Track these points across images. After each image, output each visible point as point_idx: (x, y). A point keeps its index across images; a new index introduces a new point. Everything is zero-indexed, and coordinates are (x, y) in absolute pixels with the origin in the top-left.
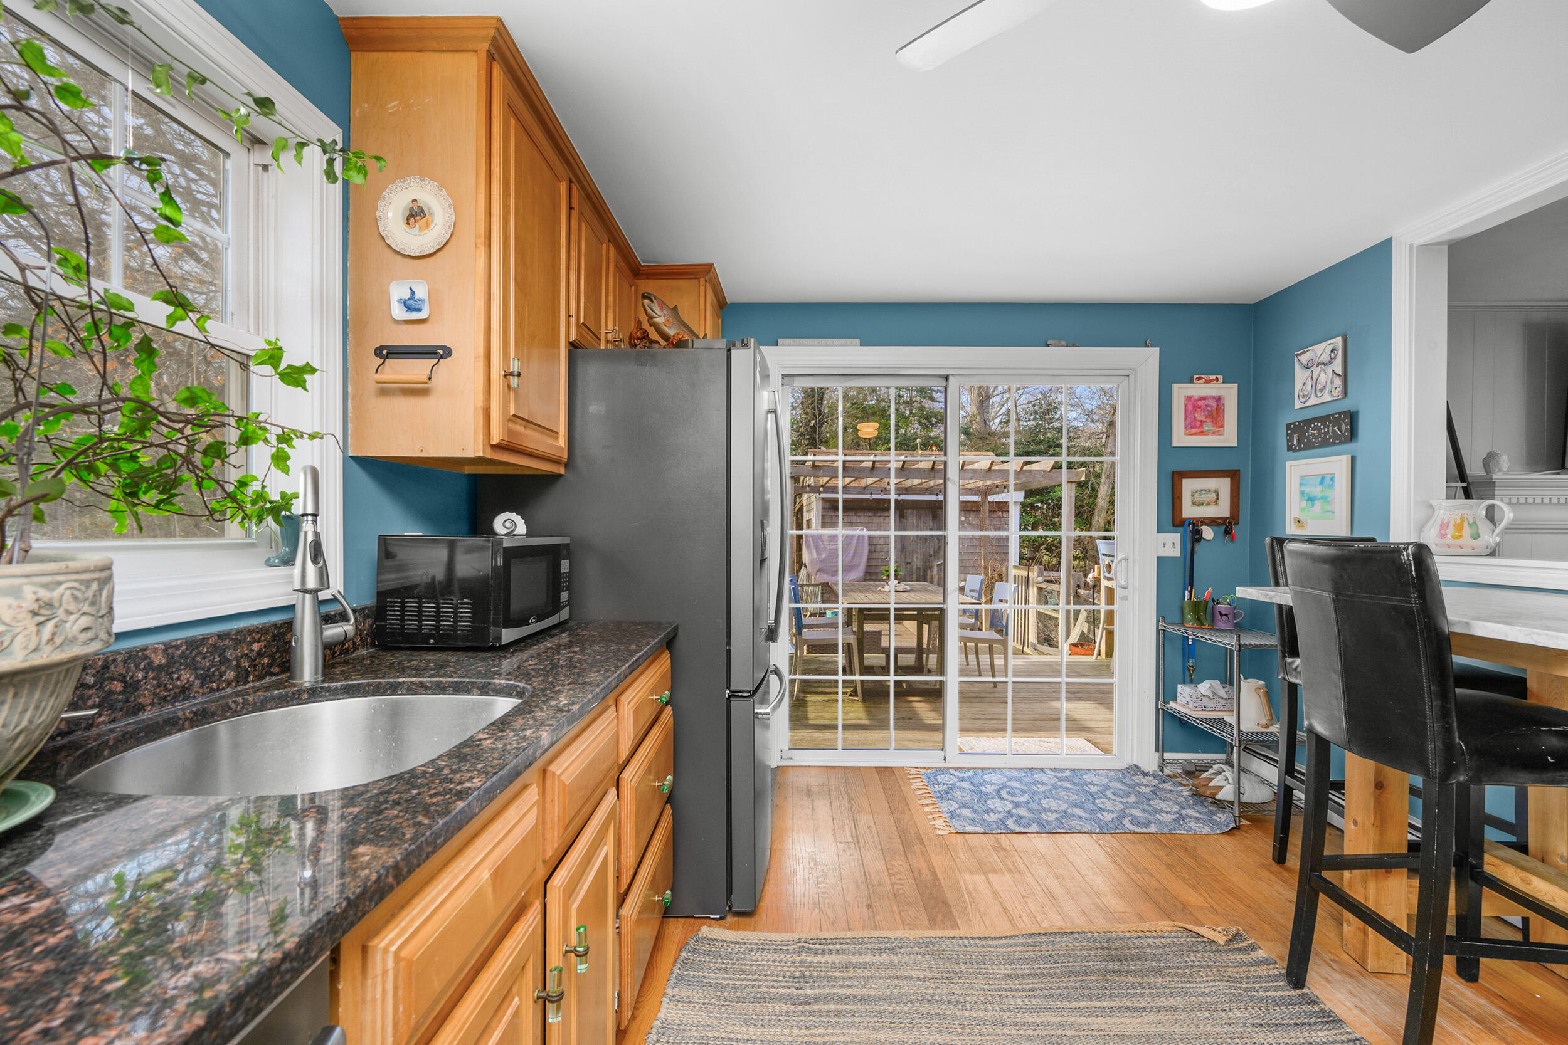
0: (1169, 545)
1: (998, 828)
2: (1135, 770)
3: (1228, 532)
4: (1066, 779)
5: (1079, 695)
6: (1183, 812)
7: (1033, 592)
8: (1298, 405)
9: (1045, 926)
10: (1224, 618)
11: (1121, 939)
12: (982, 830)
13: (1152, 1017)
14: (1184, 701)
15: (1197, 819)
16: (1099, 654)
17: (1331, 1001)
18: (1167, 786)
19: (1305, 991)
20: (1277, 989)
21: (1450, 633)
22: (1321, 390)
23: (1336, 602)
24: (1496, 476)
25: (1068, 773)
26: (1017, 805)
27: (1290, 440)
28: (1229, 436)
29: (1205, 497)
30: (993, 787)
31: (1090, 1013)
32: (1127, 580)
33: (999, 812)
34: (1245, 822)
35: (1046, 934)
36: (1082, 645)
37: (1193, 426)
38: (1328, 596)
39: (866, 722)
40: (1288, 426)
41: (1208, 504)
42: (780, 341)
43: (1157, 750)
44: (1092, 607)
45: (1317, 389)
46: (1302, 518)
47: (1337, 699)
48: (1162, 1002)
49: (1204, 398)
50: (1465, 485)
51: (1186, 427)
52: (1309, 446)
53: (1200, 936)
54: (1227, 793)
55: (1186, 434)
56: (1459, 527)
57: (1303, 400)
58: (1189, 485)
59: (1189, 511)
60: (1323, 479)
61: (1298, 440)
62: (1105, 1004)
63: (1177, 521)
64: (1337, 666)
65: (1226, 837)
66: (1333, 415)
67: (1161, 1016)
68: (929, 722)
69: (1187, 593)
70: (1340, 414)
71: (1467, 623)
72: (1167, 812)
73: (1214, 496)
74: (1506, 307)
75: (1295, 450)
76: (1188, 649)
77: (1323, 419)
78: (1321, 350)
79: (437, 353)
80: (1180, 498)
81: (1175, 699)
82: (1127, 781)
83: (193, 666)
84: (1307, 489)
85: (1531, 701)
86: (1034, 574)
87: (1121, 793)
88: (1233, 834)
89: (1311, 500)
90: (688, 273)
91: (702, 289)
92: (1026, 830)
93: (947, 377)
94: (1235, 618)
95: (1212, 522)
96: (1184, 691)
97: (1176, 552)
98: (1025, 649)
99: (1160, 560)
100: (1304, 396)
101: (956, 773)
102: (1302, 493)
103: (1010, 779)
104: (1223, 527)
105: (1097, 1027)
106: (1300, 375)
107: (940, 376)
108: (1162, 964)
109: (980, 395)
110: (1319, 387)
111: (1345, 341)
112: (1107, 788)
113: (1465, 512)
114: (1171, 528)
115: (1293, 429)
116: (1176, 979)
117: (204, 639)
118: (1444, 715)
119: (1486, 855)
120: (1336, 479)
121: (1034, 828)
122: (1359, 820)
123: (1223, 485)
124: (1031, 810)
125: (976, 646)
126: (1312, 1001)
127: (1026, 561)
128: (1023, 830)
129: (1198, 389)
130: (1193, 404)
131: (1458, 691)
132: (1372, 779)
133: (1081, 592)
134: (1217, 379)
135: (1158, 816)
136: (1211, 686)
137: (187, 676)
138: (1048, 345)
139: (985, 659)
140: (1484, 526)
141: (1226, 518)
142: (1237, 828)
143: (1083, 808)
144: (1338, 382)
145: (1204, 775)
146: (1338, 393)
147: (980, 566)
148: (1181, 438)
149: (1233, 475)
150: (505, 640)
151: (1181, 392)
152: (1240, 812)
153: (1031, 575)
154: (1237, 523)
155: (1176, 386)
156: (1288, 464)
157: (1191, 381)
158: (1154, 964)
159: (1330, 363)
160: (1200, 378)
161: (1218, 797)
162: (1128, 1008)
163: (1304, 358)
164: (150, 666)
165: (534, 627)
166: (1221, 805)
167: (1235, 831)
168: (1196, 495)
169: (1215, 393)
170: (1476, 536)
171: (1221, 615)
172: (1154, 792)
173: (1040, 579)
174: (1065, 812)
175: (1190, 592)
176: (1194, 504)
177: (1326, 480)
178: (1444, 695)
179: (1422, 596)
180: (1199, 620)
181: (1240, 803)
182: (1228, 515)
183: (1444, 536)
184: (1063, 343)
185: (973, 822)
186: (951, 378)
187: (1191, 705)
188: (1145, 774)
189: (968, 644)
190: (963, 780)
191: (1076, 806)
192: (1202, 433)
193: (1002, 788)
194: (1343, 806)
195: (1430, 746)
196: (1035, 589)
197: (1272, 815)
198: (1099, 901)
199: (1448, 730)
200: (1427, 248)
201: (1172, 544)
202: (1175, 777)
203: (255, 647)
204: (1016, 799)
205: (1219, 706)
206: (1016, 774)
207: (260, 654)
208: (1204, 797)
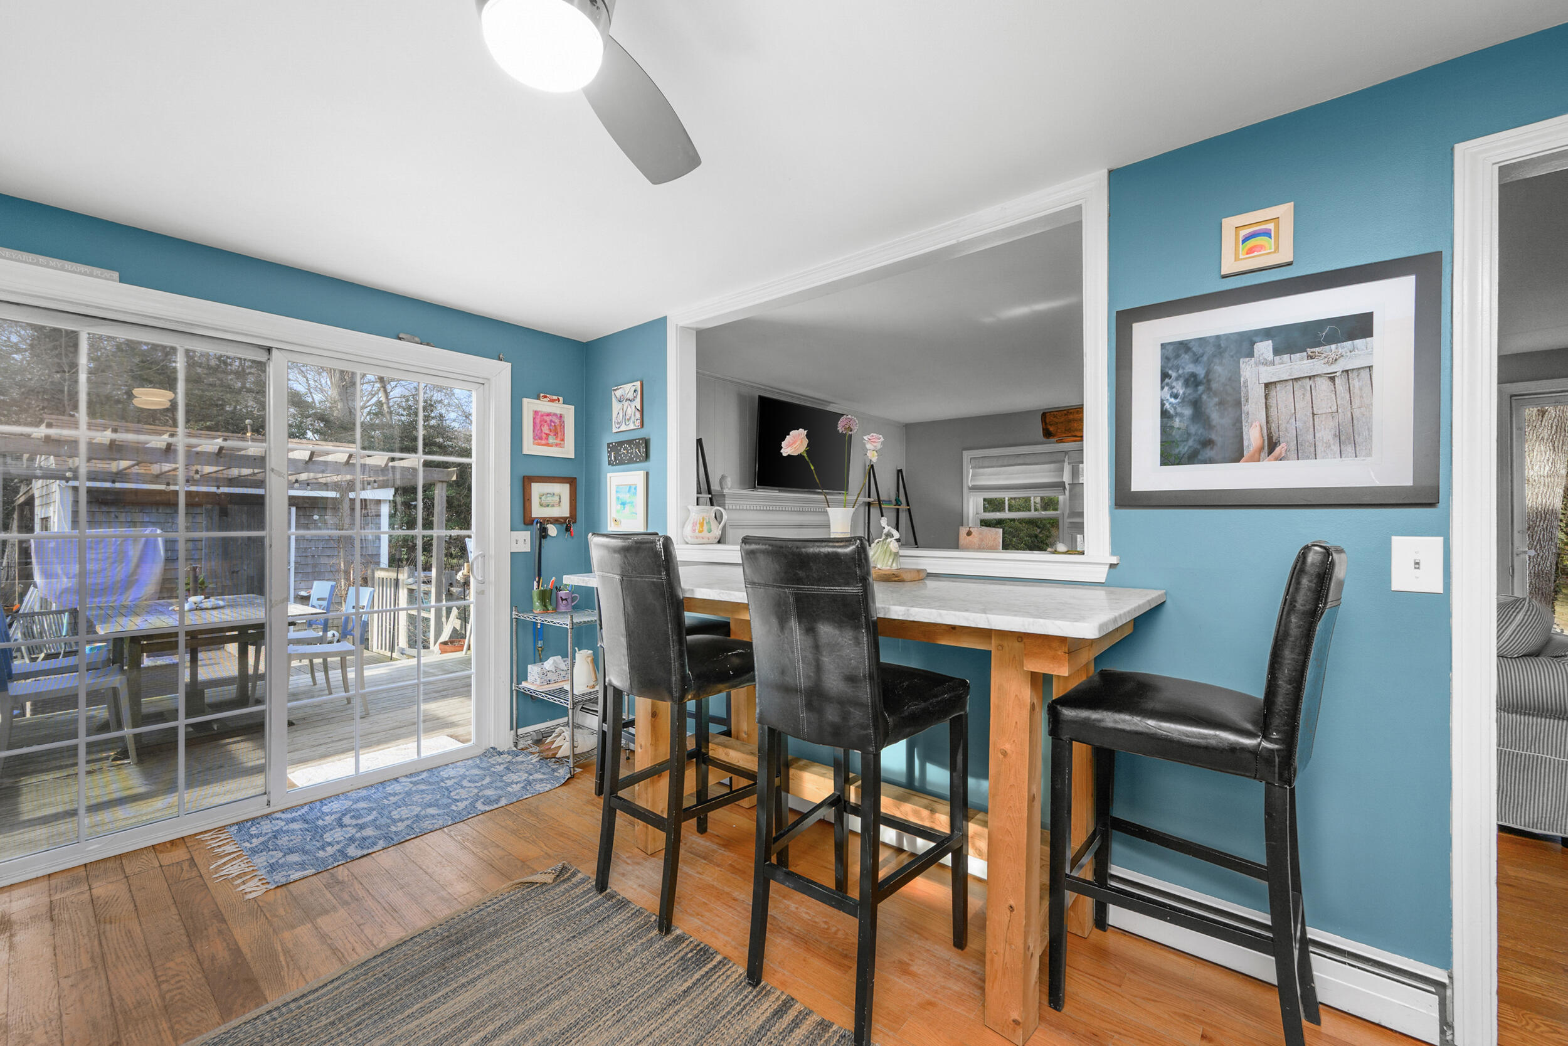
0: (521, 542)
1: (336, 860)
2: (494, 752)
3: (568, 529)
4: (423, 781)
5: (445, 693)
6: (531, 777)
7: (403, 594)
8: (615, 430)
9: (383, 944)
10: (564, 602)
11: (463, 920)
12: (313, 871)
13: (486, 981)
14: (533, 679)
15: (542, 780)
16: (469, 648)
17: (623, 890)
18: (519, 759)
19: (608, 891)
20: (590, 898)
21: (684, 597)
22: (629, 420)
23: (622, 581)
24: (726, 491)
25: (424, 775)
26: (361, 827)
27: (609, 457)
28: (568, 450)
29: (550, 499)
30: (333, 817)
31: (424, 1011)
32: (483, 576)
33: (338, 843)
34: (578, 770)
35: (382, 954)
36: (452, 642)
37: (539, 437)
38: (617, 577)
39: (142, 790)
40: (609, 444)
41: (553, 506)
43: (512, 729)
44: (461, 603)
45: (627, 420)
46: (617, 519)
47: (624, 656)
48: (498, 960)
49: (548, 415)
50: (710, 496)
51: (534, 438)
52: (621, 463)
53: (533, 883)
54: (565, 750)
55: (534, 444)
56: (702, 525)
57: (618, 426)
58: (537, 489)
59: (537, 512)
60: (630, 487)
61: (615, 457)
62: (440, 994)
63: (528, 519)
64: (624, 632)
65: (564, 787)
66: (635, 440)
67: (493, 976)
68: (250, 764)
69: (535, 584)
70: (639, 439)
71: (692, 590)
72: (517, 783)
73: (557, 498)
74: (730, 381)
75: (613, 465)
76: (539, 632)
77: (630, 442)
78: (628, 389)
80: (530, 500)
81: (526, 679)
82: (484, 765)
84: (621, 496)
85: (732, 637)
86: (404, 575)
87: (477, 778)
88: (569, 783)
89: (623, 504)
92: (370, 851)
93: (269, 350)
94: (572, 602)
95: (556, 521)
96: (533, 670)
97: (527, 548)
98: (394, 655)
99: (513, 555)
100: (618, 423)
101: (283, 816)
102: (618, 498)
103: (356, 801)
104: (565, 525)
105: (430, 1021)
106: (616, 407)
107: (259, 347)
108: (499, 925)
109: (342, 379)
110: (627, 417)
111: (642, 385)
112: (464, 777)
113: (705, 514)
114: (522, 526)
115: (614, 447)
116: (510, 933)
118: (681, 656)
119: (710, 744)
120: (637, 488)
121: (381, 844)
122: (643, 744)
123: (563, 490)
124: (378, 828)
125: (325, 661)
126: (611, 897)
127: (395, 562)
128: (365, 852)
129: (545, 406)
130: (540, 419)
131: (689, 638)
132: (650, 711)
133: (453, 590)
134: (559, 400)
135: (509, 789)
136: (554, 661)
138: (400, 339)
139: (335, 675)
140: (714, 523)
141: (567, 518)
142: (572, 777)
143: (437, 806)
144: (638, 415)
145: (549, 740)
146: (638, 423)
147: (338, 571)
148: (530, 447)
149: (572, 481)
151: (530, 406)
152: (574, 763)
153: (401, 577)
154: (575, 522)
155: (525, 401)
156: (609, 475)
157: (538, 398)
158: (492, 929)
159: (634, 400)
160: (545, 397)
161: (557, 756)
162: (463, 985)
163: (618, 393)
166: (560, 761)
167: (570, 781)
168: (543, 498)
169: (558, 412)
170: (710, 531)
171: (562, 600)
172: (507, 768)
173: (411, 580)
174: (417, 816)
175: (538, 582)
176: (541, 505)
177: (632, 489)
178: (681, 641)
179: (668, 574)
180: (545, 606)
181: (574, 755)
182: (568, 515)
183: (694, 530)
184: (417, 339)
185: (302, 866)
186: (274, 352)
187: (538, 682)
188: (500, 754)
189: (315, 661)
190: (293, 820)
191: (430, 805)
192: (547, 445)
193: (344, 815)
194: (634, 735)
195: (674, 679)
196: (406, 591)
197: (595, 759)
198: (444, 893)
199: (683, 666)
200: (685, 329)
201: (523, 541)
202: (527, 748)
204: (360, 822)
205: (561, 678)
206: (364, 793)
208: (550, 758)
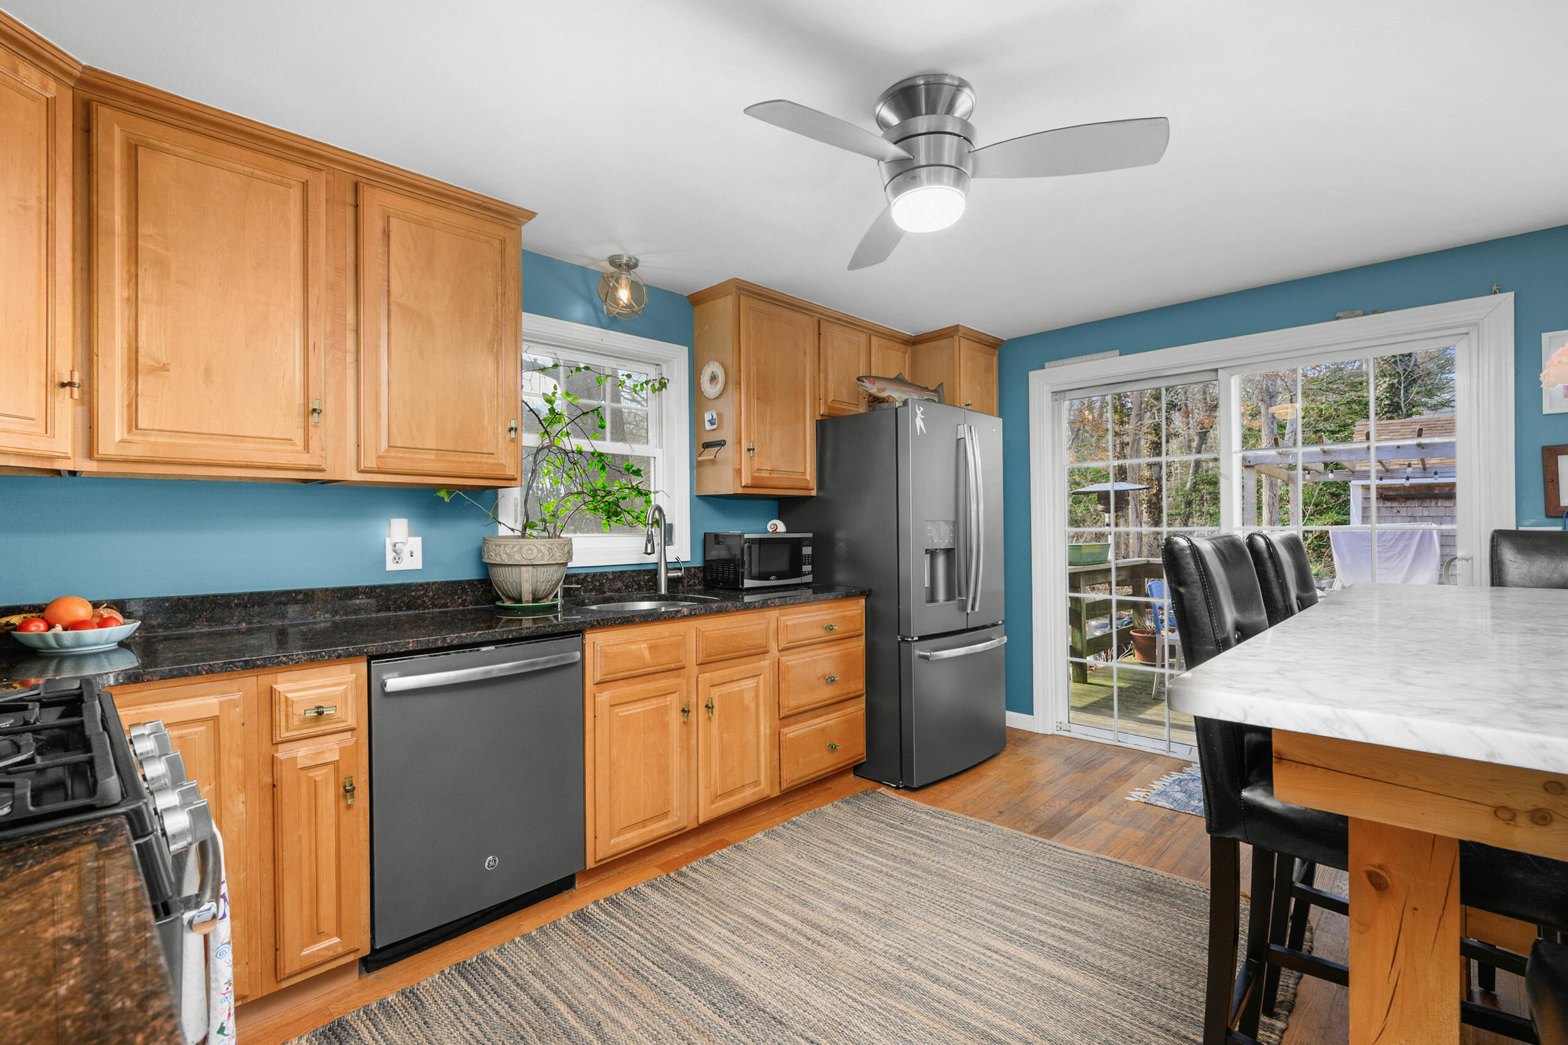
42: (1046, 365)
63: (1553, 511)
79: (721, 444)
80: (1556, 480)
83: (622, 581)
90: (941, 335)
91: (956, 345)
93: (1216, 370)
107: (1212, 370)
114: (1544, 520)
117: (626, 572)
137: (620, 584)
138: (1337, 319)
148: (1556, 402)
150: (746, 586)
151: (1555, 341)
164: (607, 578)
165: (773, 582)
184: (1359, 312)
186: (1220, 372)
203: (646, 577)
207: (648, 581)
